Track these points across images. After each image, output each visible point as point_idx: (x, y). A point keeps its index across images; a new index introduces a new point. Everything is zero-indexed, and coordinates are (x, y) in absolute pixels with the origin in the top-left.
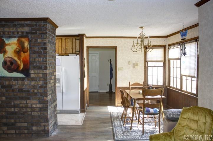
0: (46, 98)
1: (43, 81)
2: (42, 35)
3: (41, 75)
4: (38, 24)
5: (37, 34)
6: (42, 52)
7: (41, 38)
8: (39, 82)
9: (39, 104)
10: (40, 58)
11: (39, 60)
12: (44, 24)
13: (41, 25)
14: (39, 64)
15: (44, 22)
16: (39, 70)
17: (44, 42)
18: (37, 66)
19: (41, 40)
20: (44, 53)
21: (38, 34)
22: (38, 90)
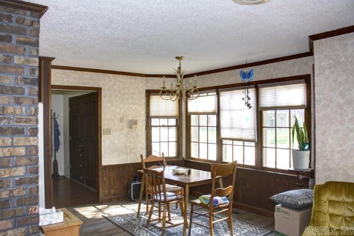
0: (36, 208)
1: (26, 165)
2: (27, 47)
3: (22, 151)
4: (14, 17)
5: (11, 41)
6: (27, 91)
7: (23, 55)
8: (14, 169)
9: (14, 227)
10: (18, 107)
11: (15, 112)
12: (33, 19)
13: (24, 21)
14: (17, 122)
15: (31, 16)
16: (15, 139)
17: (31, 65)
18: (9, 128)
19: (23, 59)
20: (30, 94)
21: (14, 42)
22: (11, 192)
